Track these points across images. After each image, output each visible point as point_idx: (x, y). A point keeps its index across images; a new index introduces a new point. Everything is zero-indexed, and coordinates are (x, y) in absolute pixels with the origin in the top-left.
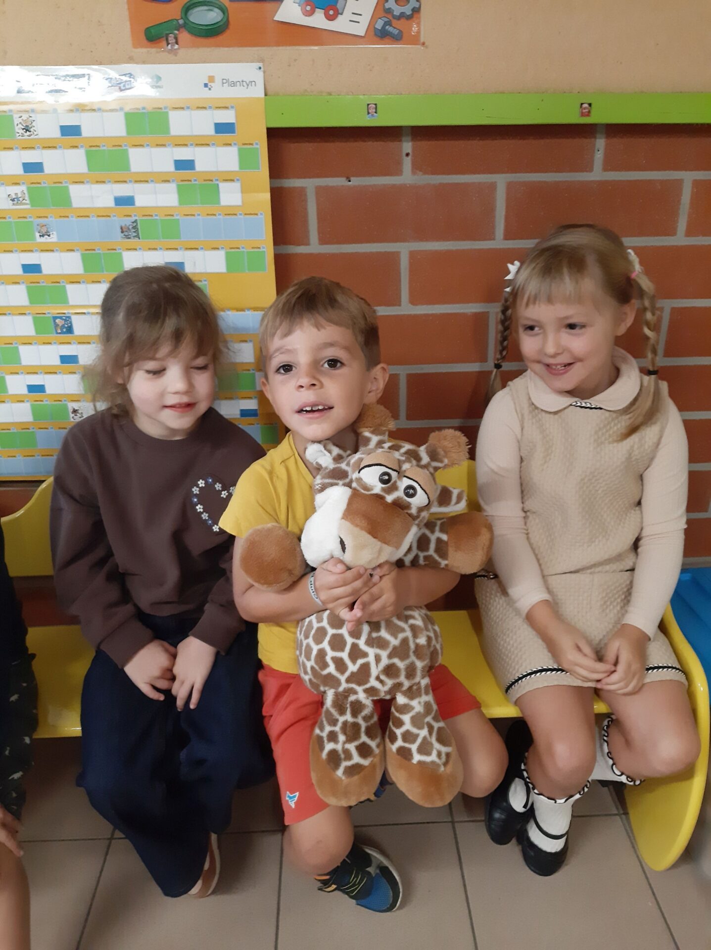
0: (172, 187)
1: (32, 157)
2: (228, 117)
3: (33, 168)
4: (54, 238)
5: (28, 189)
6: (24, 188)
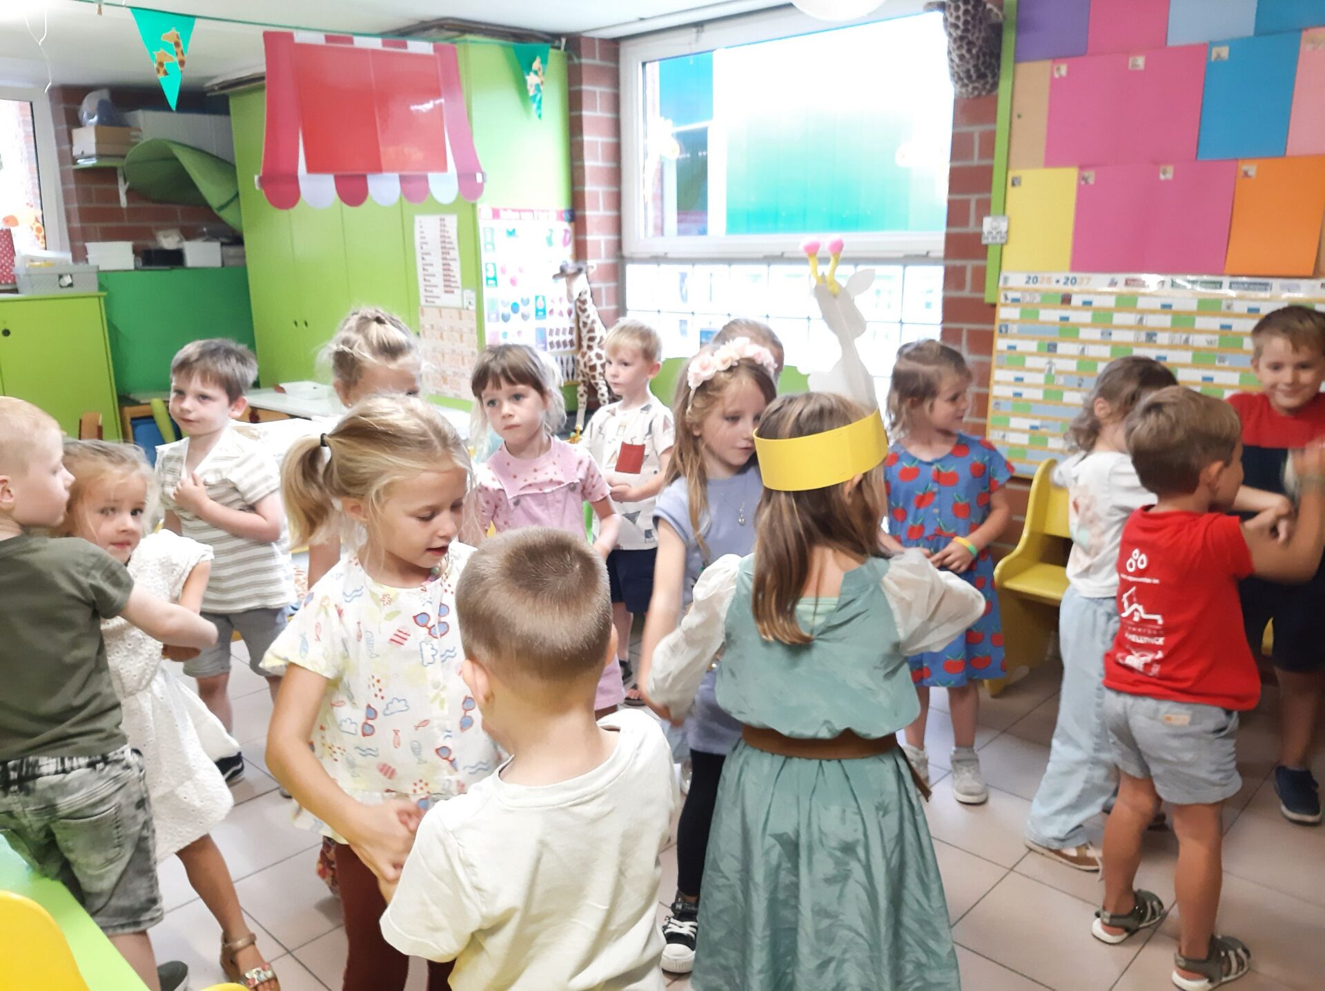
1: (1227, 321)
3: (1226, 327)
4: (1227, 364)
5: (1221, 338)
6: (1217, 337)
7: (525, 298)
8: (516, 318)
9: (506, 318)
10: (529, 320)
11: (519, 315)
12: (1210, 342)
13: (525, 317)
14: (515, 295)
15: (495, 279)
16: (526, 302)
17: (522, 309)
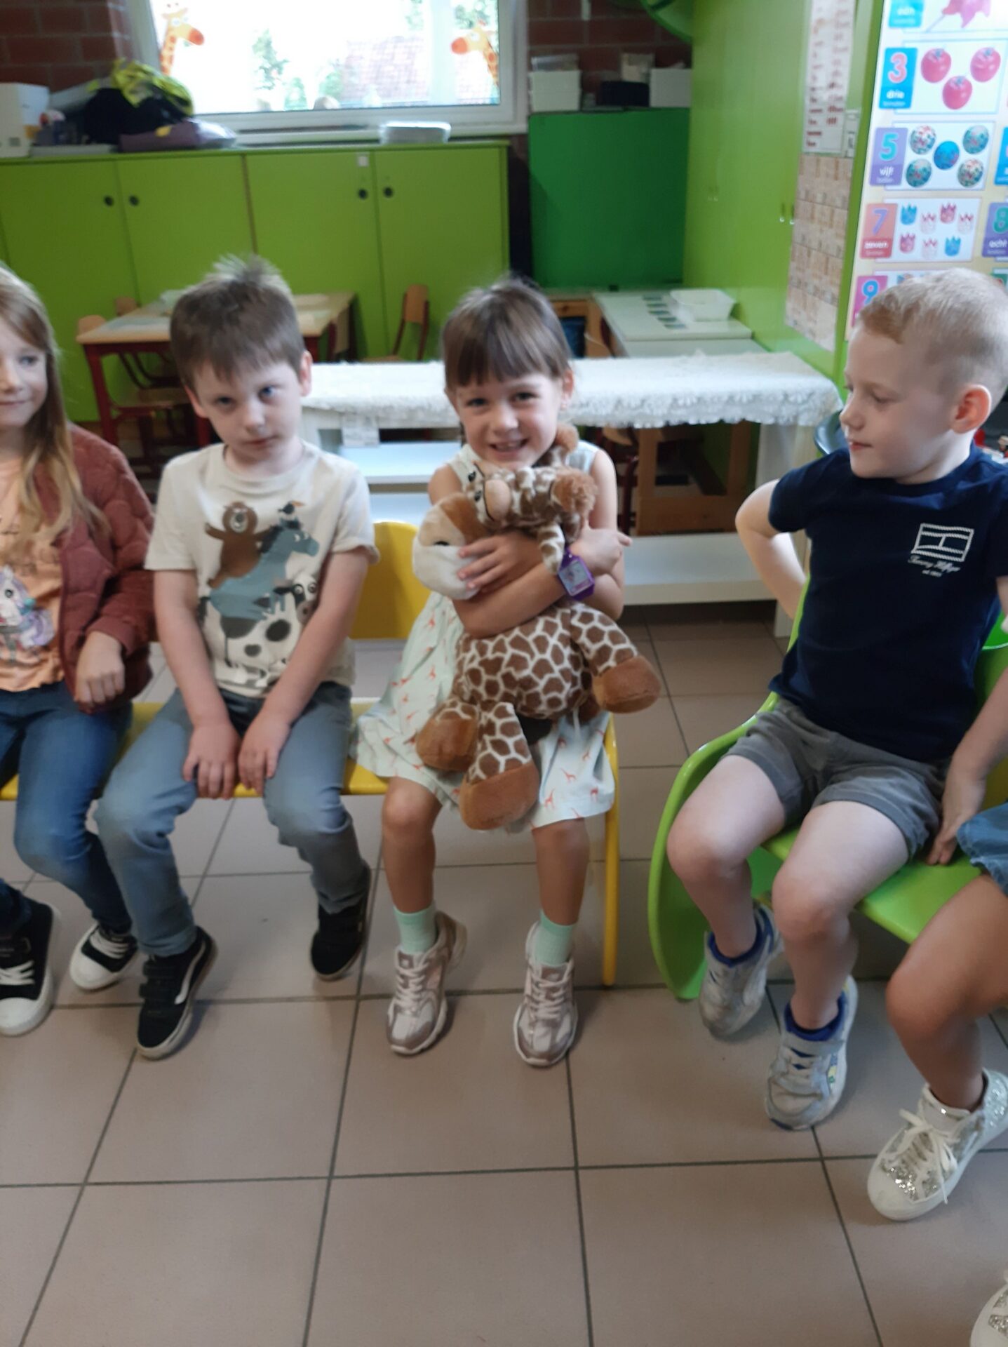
7: (977, 133)
8: (945, 178)
9: (918, 178)
10: (979, 185)
11: (954, 171)
13: (969, 178)
14: (950, 129)
15: (906, 88)
16: (975, 143)
17: (964, 157)
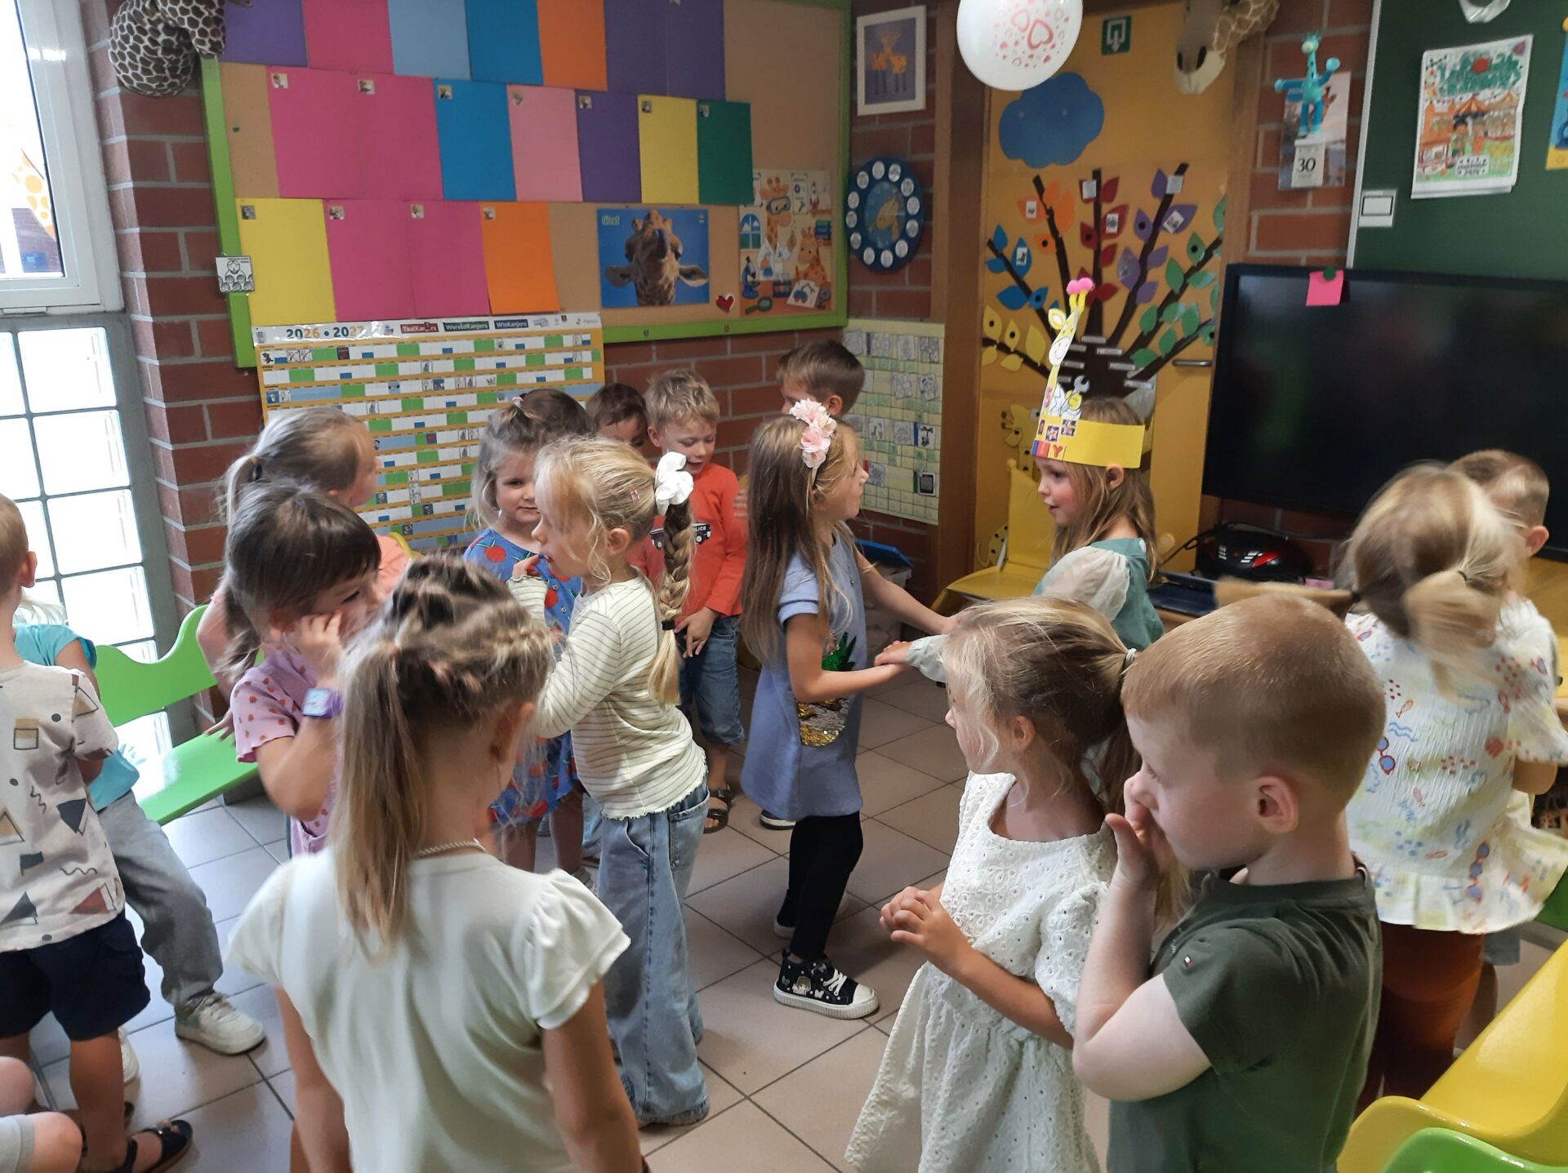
0: (563, 371)
1: (501, 360)
2: (587, 337)
3: (500, 365)
5: (498, 377)
6: (495, 376)
12: (490, 382)
